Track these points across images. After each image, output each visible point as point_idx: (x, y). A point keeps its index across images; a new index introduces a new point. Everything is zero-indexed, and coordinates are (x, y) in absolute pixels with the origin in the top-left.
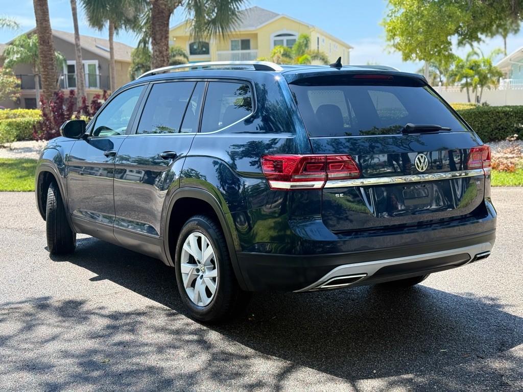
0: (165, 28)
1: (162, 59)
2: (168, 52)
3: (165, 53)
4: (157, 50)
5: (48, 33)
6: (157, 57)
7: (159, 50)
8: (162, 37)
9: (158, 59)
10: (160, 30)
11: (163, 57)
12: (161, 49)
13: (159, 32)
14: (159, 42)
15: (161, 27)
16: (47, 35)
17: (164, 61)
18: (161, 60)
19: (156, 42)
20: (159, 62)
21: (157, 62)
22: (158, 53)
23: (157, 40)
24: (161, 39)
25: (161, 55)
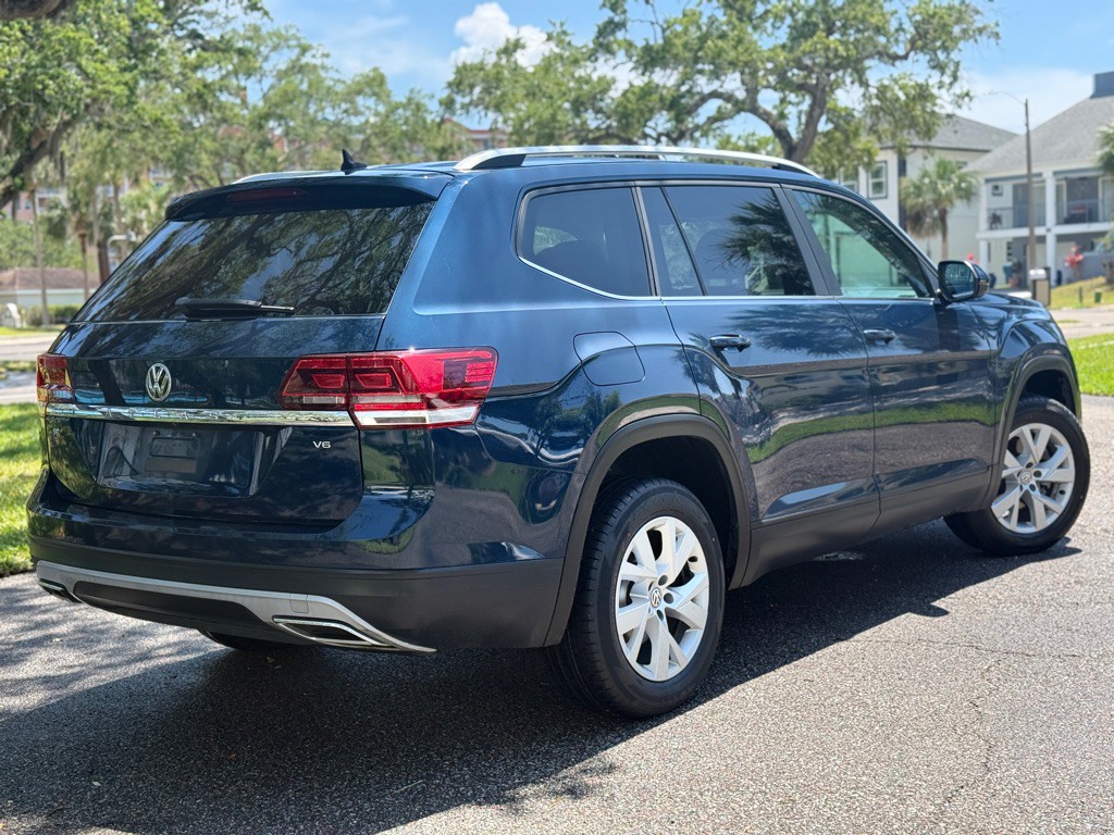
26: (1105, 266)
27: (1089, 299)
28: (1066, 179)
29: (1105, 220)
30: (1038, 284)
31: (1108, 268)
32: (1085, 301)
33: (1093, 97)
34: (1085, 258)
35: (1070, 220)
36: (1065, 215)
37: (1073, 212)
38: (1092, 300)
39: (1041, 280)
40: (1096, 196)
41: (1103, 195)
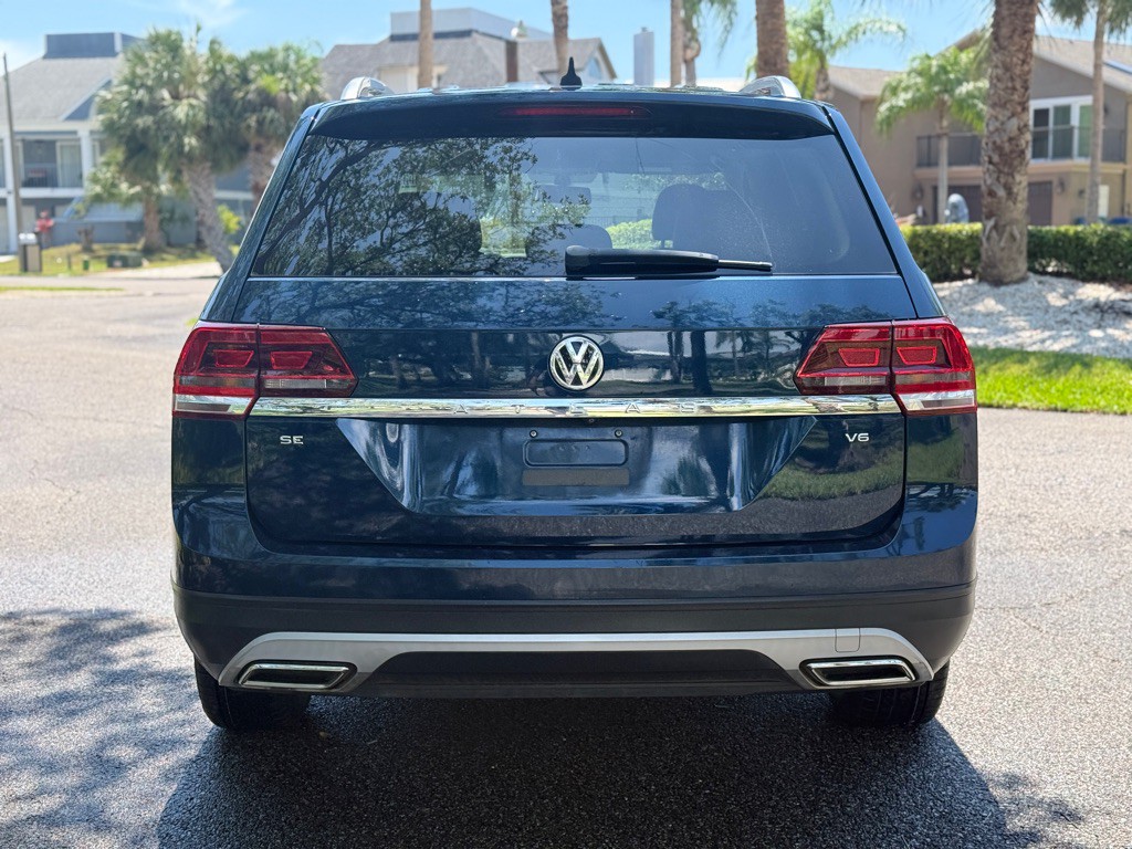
0: (1024, 10)
1: (1010, 85)
2: (1026, 68)
3: (1017, 71)
4: (1000, 65)
5: (777, 42)
6: (999, 80)
7: (1004, 63)
8: (1014, 31)
9: (999, 85)
10: (1010, 15)
11: (1012, 79)
12: (1008, 60)
13: (1008, 20)
14: (1006, 43)
15: (1014, 8)
16: (775, 47)
17: (1014, 89)
18: (1007, 88)
19: (999, 45)
20: (1002, 93)
21: (996, 92)
22: (1000, 71)
23: (1002, 40)
24: (1011, 37)
25: (1008, 74)
26: (80, 233)
27: (78, 267)
28: (23, 141)
29: (64, 186)
30: (29, 249)
31: (83, 235)
32: (74, 268)
33: (45, 57)
34: (55, 224)
35: (29, 183)
36: (22, 177)
37: (32, 175)
38: (81, 266)
39: (33, 245)
40: (54, 161)
41: (62, 158)
